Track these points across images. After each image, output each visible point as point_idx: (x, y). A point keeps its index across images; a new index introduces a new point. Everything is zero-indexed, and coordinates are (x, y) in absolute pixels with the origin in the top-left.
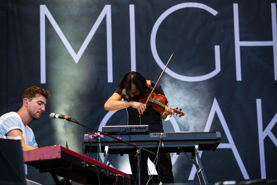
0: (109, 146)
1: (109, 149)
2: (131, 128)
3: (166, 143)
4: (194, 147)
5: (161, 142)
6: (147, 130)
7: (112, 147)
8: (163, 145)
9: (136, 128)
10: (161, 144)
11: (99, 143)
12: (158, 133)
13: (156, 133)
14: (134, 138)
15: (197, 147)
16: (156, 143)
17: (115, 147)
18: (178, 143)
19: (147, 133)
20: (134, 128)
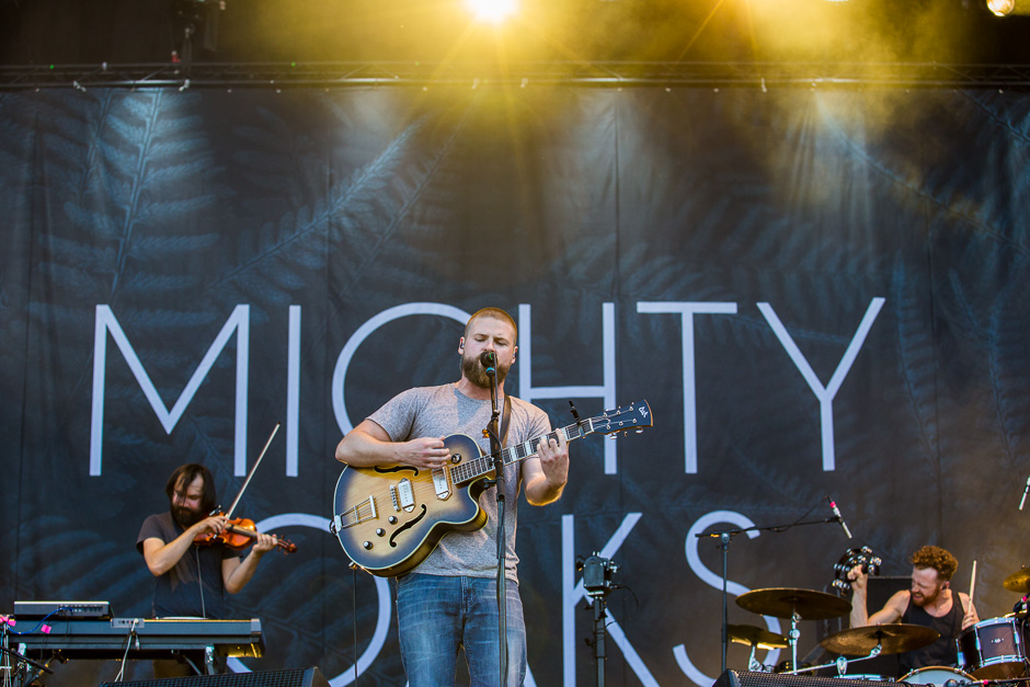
0: (27, 643)
1: (27, 650)
2: (71, 608)
3: (145, 640)
4: (204, 651)
5: (134, 638)
6: (105, 612)
7: (31, 647)
8: (137, 644)
9: (84, 608)
10: (133, 643)
11: (5, 636)
12: (130, 620)
13: (126, 620)
14: (78, 628)
15: (209, 649)
16: (122, 640)
17: (39, 647)
18: (171, 640)
19: (105, 619)
20: (78, 608)
